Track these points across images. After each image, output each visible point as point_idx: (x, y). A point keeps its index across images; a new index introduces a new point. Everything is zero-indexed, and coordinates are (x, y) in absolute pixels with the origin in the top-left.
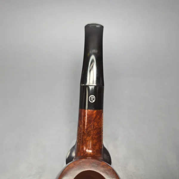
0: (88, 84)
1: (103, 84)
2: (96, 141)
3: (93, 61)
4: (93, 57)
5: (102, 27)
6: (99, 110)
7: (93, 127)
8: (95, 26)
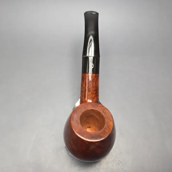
0: (87, 55)
1: (99, 56)
2: (95, 95)
3: (91, 40)
4: (91, 38)
5: (97, 14)
6: (96, 74)
7: (92, 86)
8: (92, 13)
